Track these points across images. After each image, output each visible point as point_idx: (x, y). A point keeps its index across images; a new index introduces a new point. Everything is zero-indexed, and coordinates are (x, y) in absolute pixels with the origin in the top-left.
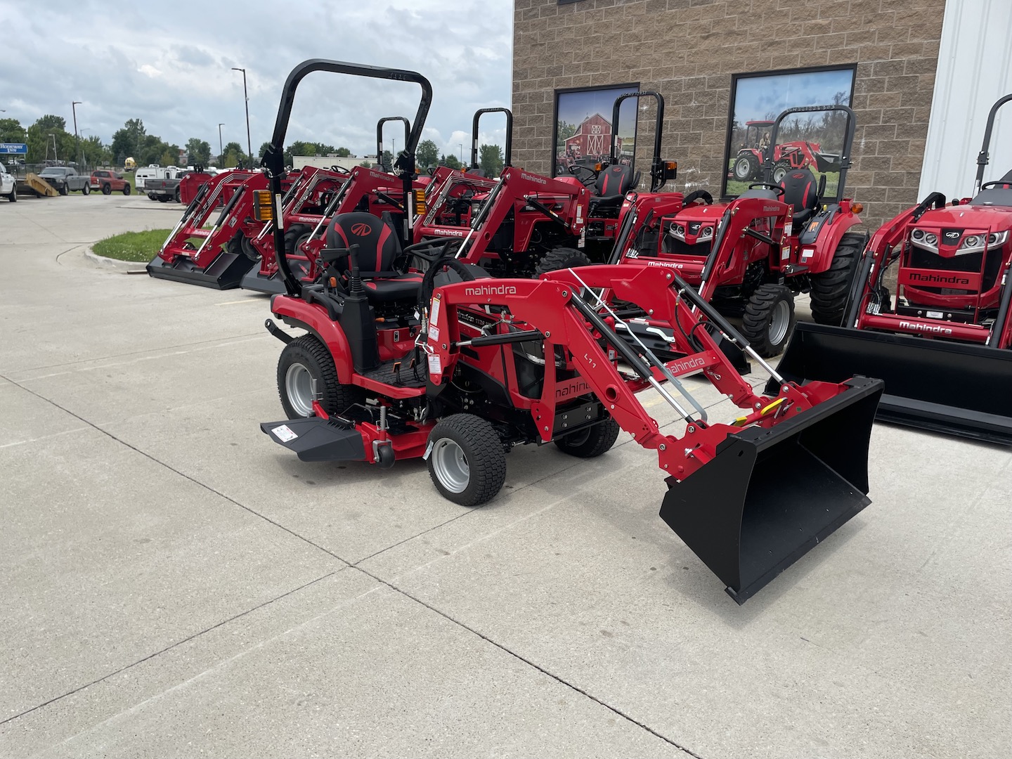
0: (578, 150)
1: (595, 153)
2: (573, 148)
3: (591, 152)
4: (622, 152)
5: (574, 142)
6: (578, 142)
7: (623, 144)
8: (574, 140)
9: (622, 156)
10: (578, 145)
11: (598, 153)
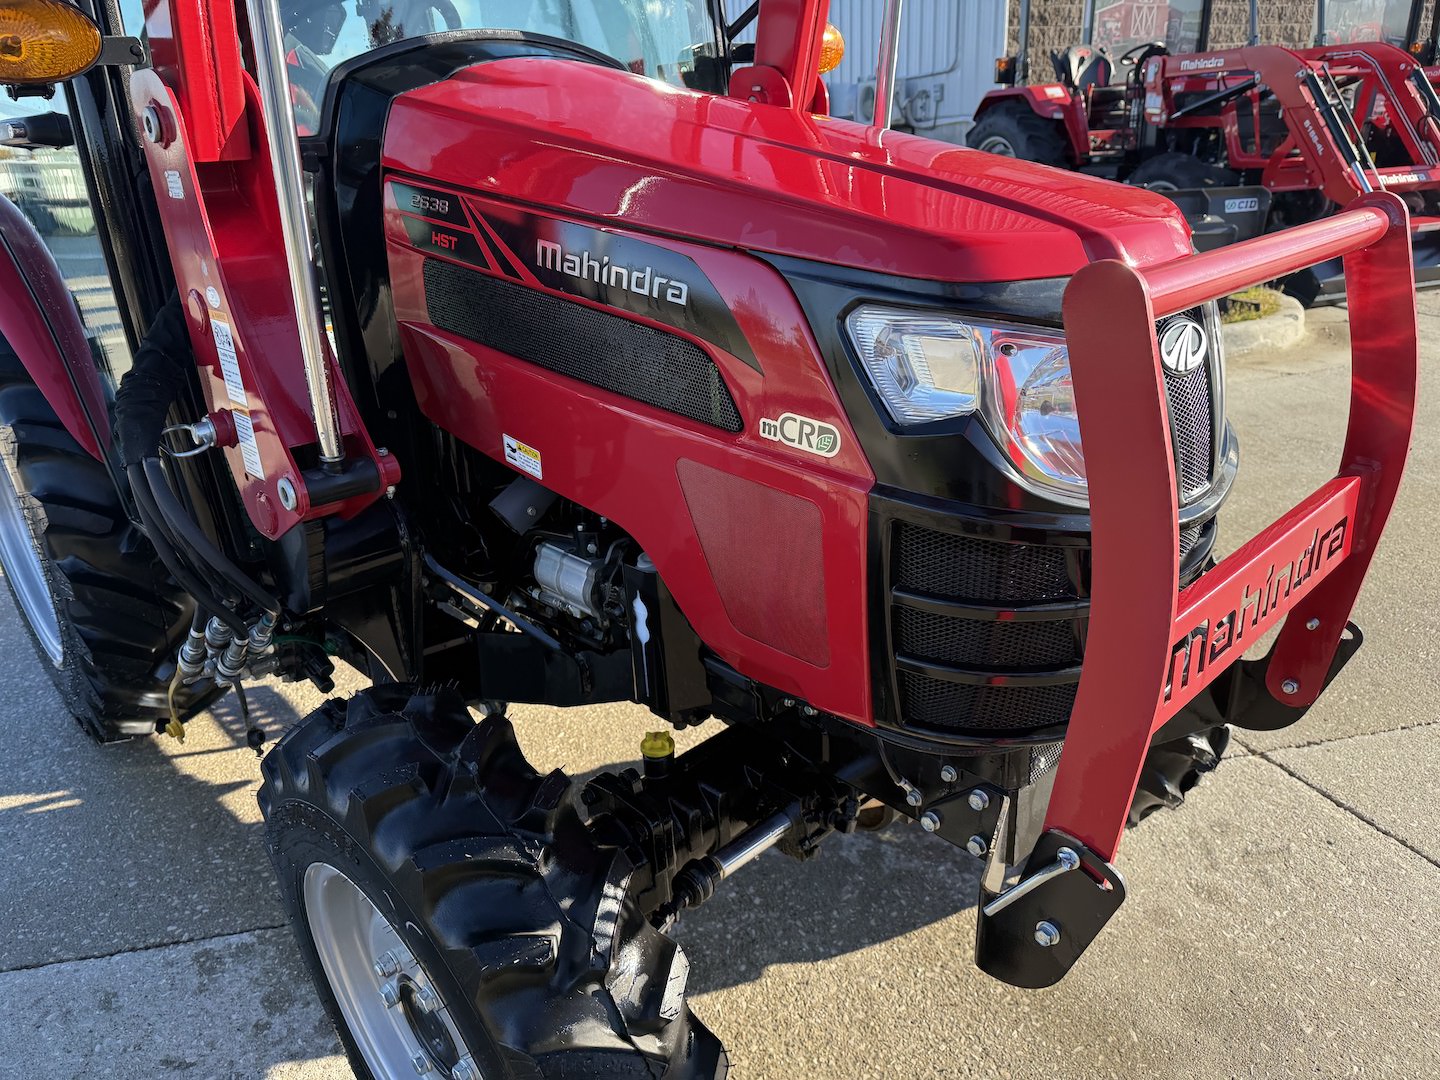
0: (1117, 29)
1: (1142, 33)
2: (1109, 25)
3: (1137, 33)
4: (1182, 34)
5: (1110, 17)
6: (1117, 15)
7: (1185, 20)
8: (1111, 13)
9: (1183, 39)
10: (1118, 21)
11: (1148, 33)
